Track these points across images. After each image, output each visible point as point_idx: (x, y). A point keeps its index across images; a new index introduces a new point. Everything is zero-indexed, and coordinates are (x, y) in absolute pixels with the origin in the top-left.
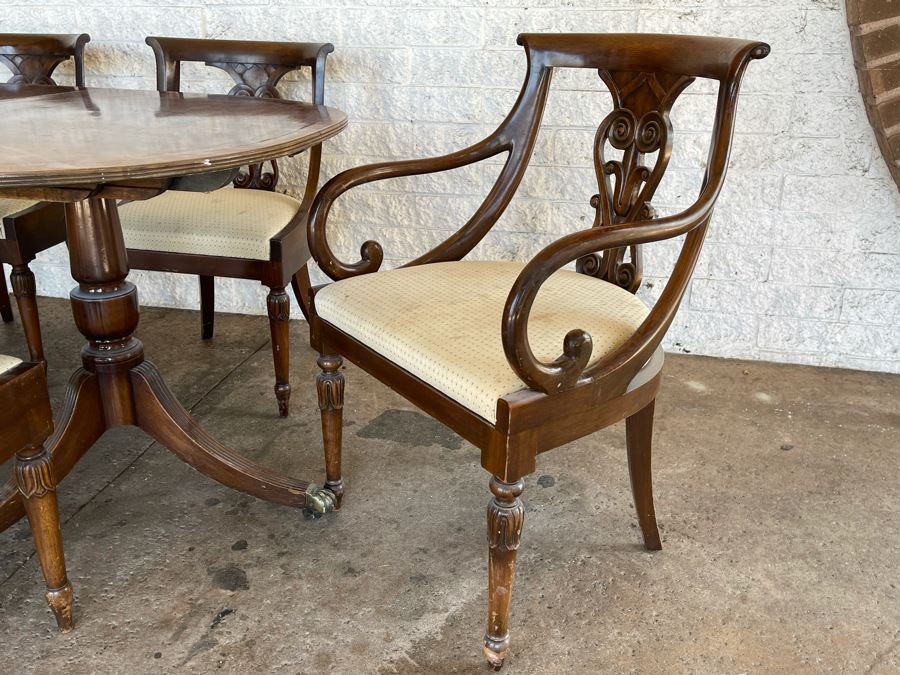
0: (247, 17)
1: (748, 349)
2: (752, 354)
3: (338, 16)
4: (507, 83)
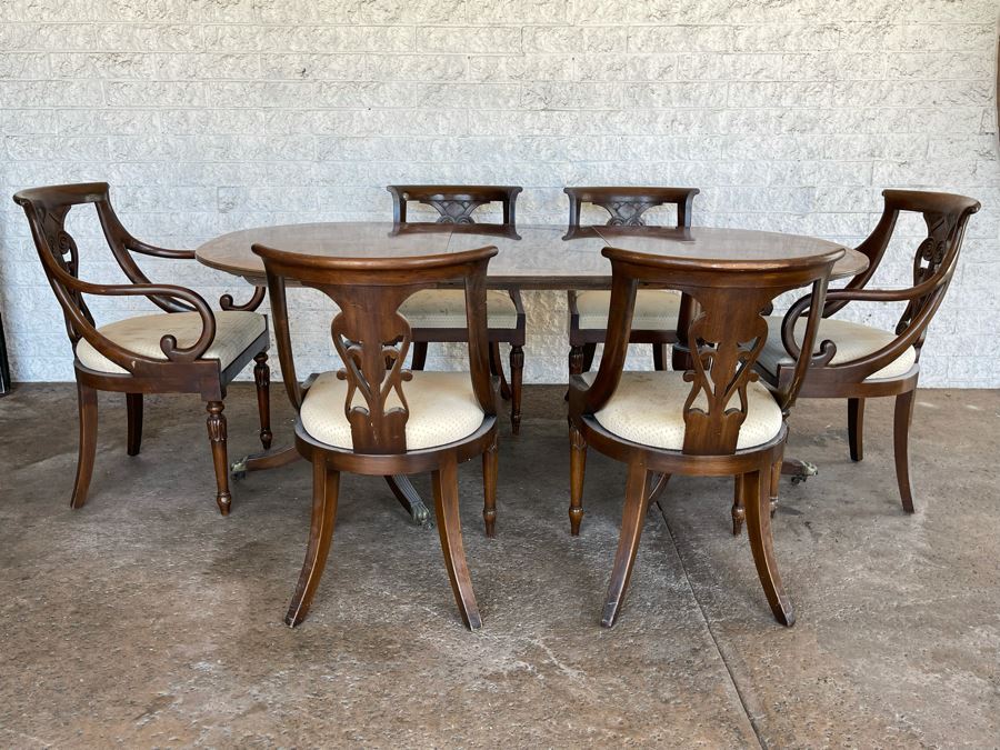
0: (600, 169)
1: (941, 381)
2: (945, 384)
3: (669, 167)
4: (785, 209)
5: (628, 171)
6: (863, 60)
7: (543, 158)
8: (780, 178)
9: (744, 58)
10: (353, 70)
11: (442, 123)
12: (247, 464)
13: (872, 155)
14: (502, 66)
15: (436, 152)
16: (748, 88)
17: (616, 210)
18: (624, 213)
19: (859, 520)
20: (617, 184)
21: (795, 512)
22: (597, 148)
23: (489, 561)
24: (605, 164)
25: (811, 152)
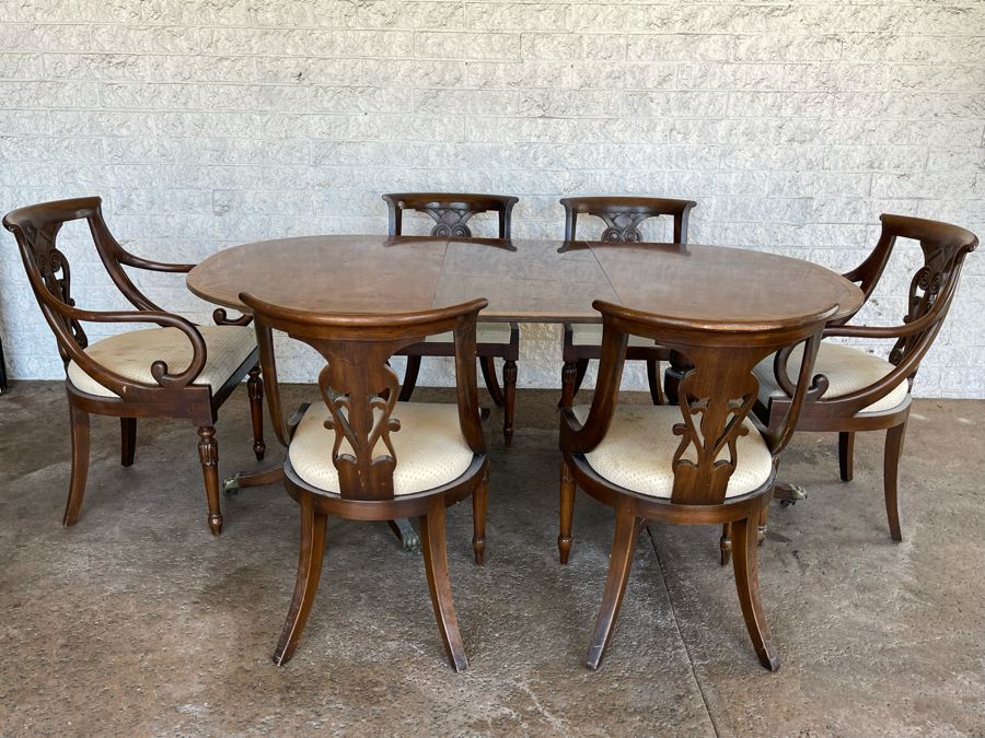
0: (598, 177)
1: (934, 391)
2: (937, 394)
3: (666, 176)
5: (625, 180)
6: (865, 72)
7: (541, 165)
8: (778, 189)
9: (744, 67)
10: (350, 74)
11: (439, 128)
12: (240, 481)
13: (871, 167)
14: (500, 73)
15: (432, 156)
16: (748, 98)
17: (613, 220)
18: (621, 222)
19: (847, 549)
20: (613, 193)
21: (783, 539)
22: (595, 155)
23: (477, 592)
24: (602, 172)
25: (810, 162)
